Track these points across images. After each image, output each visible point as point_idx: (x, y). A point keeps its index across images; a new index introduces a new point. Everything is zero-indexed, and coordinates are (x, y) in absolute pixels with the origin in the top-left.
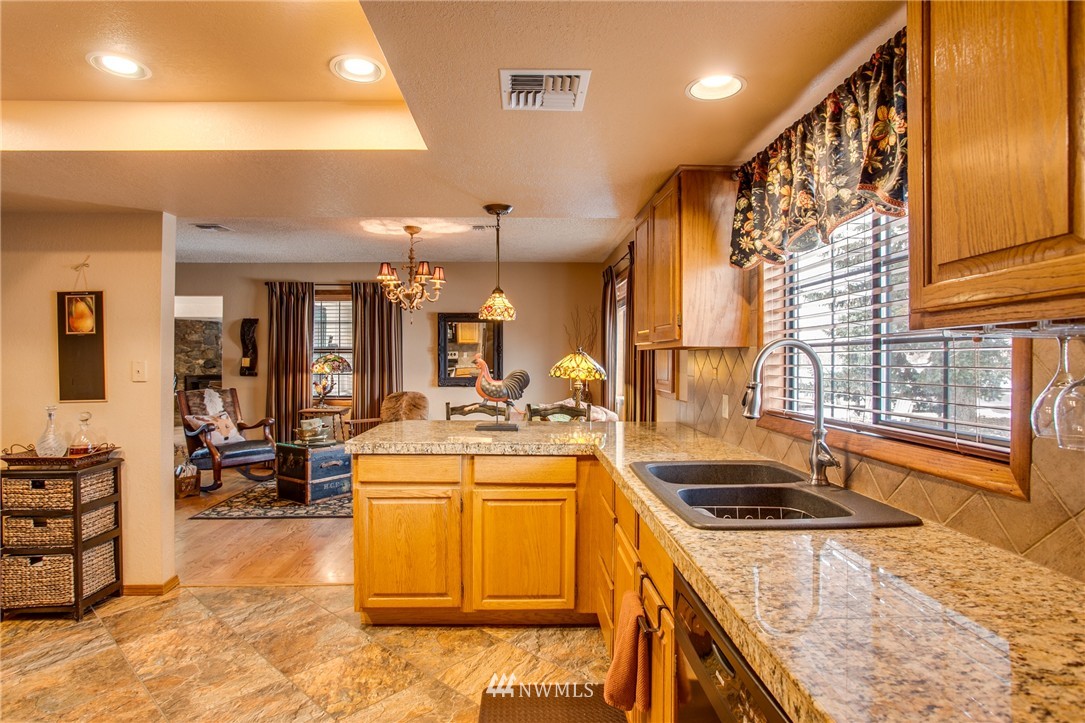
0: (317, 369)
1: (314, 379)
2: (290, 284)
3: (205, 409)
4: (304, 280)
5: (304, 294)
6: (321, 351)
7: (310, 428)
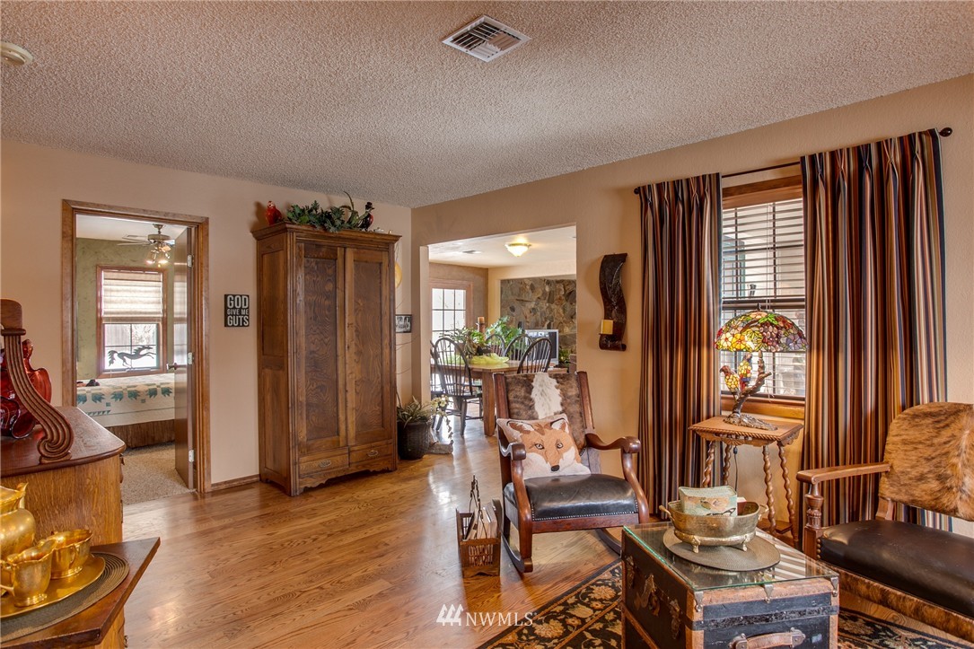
0: (727, 340)
1: (724, 360)
2: (676, 184)
3: (531, 407)
4: (700, 174)
5: (702, 200)
6: (736, 305)
7: (703, 512)
